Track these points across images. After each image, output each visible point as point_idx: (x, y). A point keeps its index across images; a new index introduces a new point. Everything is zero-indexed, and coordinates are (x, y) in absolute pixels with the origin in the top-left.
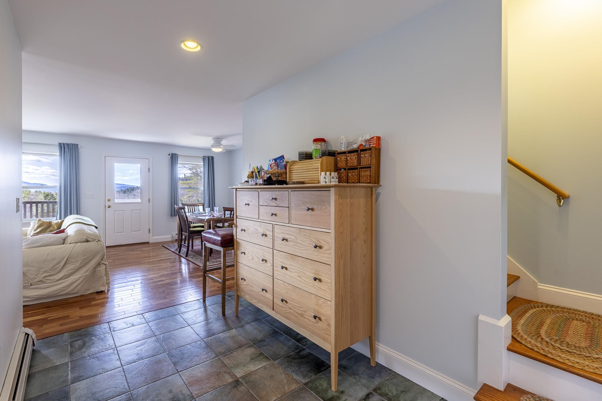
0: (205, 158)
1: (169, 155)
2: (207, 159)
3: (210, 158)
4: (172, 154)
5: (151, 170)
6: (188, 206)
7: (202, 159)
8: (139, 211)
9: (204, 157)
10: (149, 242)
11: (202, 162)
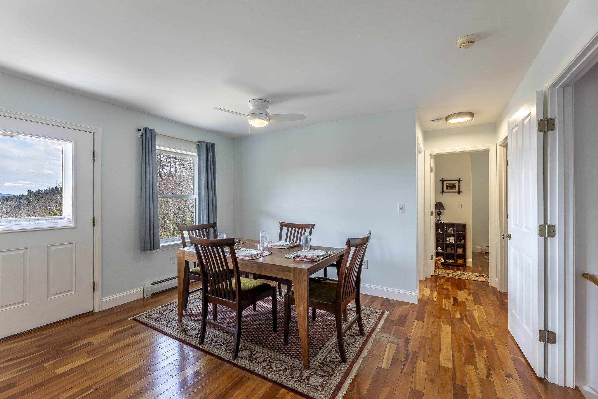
0: (200, 144)
1: (139, 130)
2: (205, 147)
3: (210, 146)
4: (146, 129)
5: (98, 157)
6: (188, 231)
7: (195, 146)
8: (70, 246)
9: (198, 142)
10: (93, 311)
11: (196, 151)
